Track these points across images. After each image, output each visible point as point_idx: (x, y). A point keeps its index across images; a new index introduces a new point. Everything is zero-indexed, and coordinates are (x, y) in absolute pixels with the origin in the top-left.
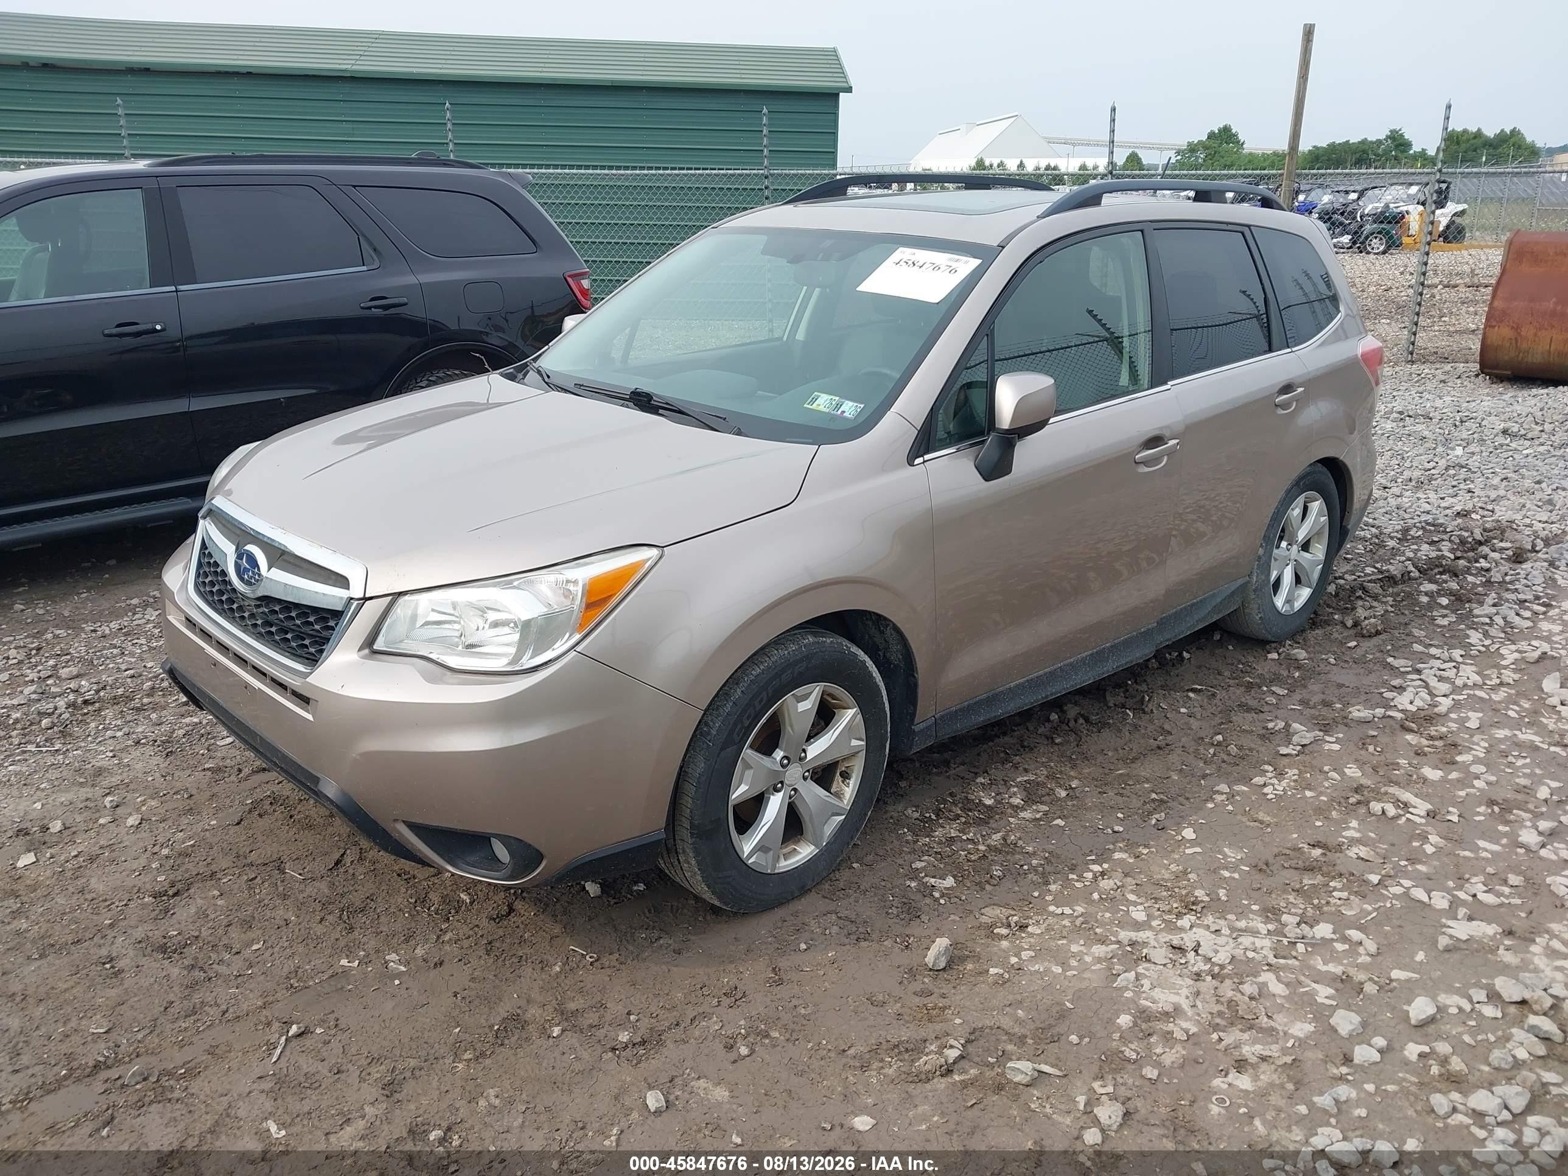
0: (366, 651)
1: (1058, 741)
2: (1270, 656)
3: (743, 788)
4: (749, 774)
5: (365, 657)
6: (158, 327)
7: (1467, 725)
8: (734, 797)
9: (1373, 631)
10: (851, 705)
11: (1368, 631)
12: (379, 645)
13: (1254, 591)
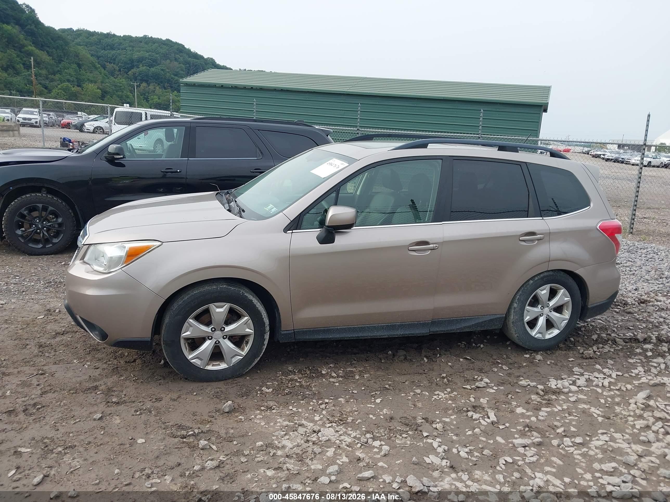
0: (82, 261)
1: (382, 361)
2: (525, 356)
3: (188, 333)
4: (191, 329)
5: (80, 263)
6: (178, 171)
7: (569, 399)
8: (183, 335)
9: (588, 356)
10: (245, 315)
11: (586, 356)
12: (86, 259)
13: (513, 323)
